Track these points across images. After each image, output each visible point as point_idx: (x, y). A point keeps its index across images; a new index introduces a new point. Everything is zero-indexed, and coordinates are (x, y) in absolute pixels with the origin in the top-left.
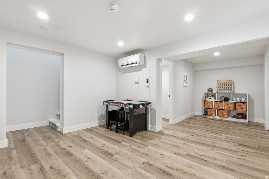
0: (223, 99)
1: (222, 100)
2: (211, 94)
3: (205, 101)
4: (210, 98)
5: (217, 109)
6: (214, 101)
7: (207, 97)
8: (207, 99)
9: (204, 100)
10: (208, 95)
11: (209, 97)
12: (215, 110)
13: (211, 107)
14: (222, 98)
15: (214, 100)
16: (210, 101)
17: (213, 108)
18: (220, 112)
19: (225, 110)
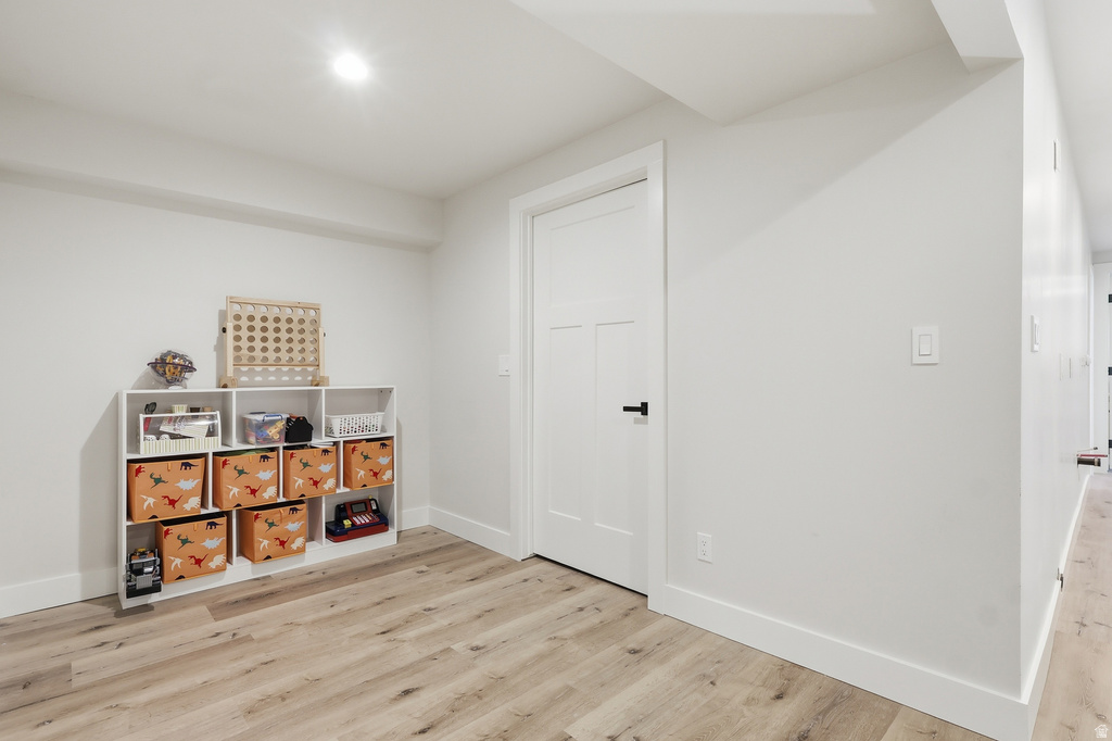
0: (274, 432)
1: (271, 440)
2: (180, 398)
3: (129, 461)
4: (173, 437)
5: (240, 513)
6: (215, 454)
7: (153, 429)
8: (150, 447)
9: (126, 456)
10: (151, 408)
11: (161, 420)
12: (223, 520)
13: (192, 505)
14: (272, 423)
15: (213, 445)
16: (186, 460)
17: (211, 509)
18: (259, 527)
19: (292, 505)
